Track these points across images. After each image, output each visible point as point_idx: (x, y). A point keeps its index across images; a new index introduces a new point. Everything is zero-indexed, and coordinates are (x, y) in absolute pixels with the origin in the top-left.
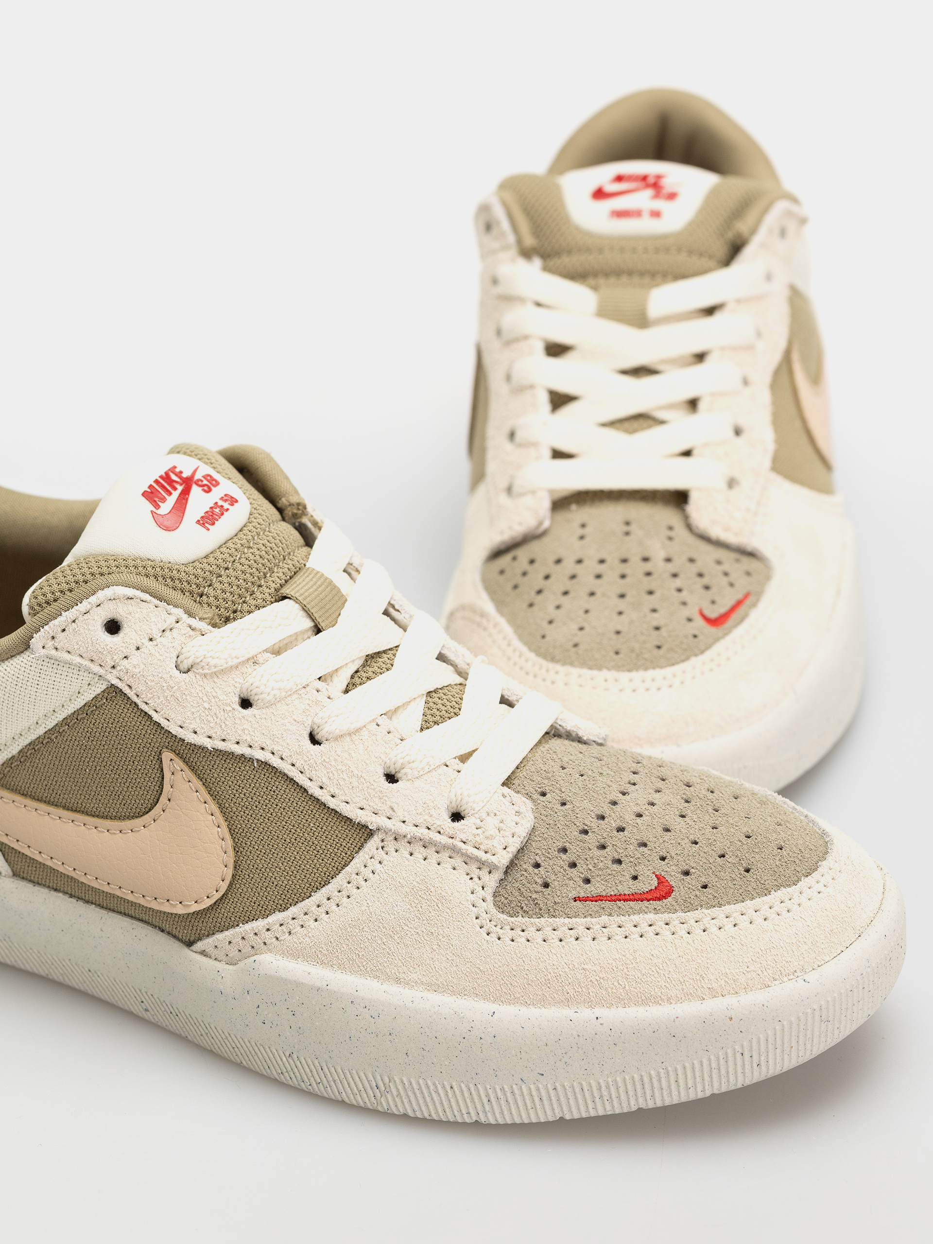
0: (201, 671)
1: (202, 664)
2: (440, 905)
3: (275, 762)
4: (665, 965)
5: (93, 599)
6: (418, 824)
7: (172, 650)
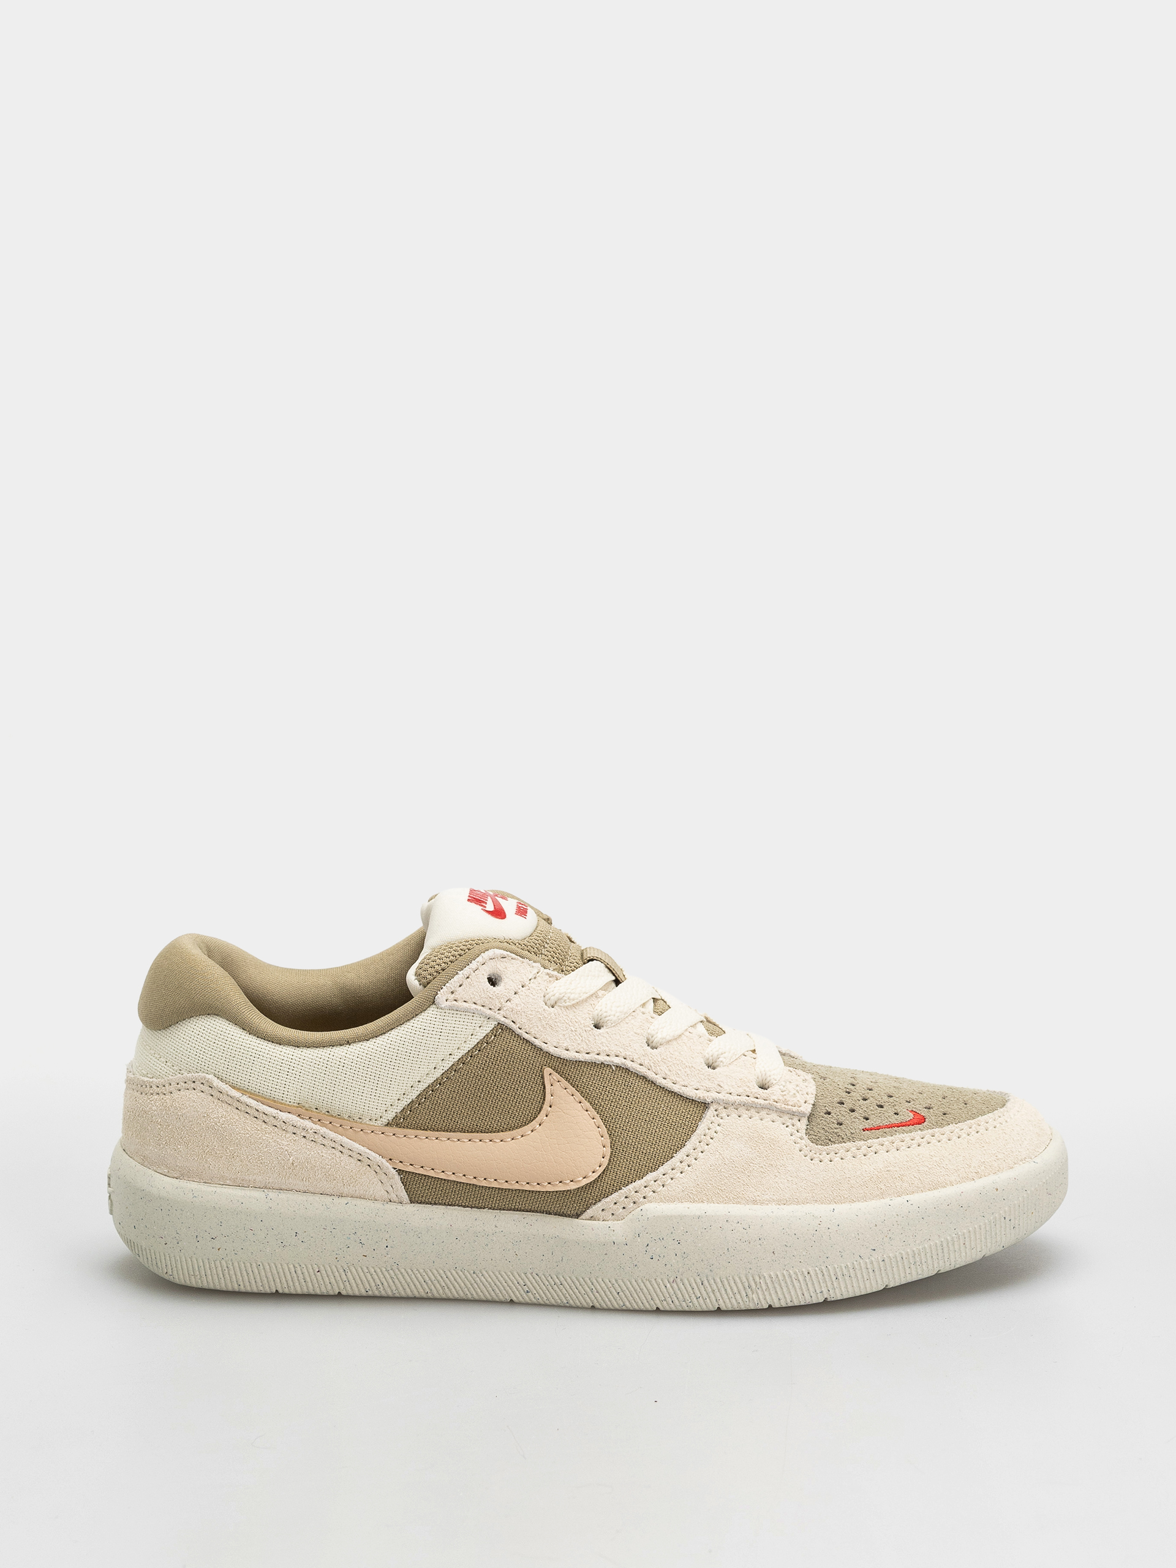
0: (564, 1003)
1: (565, 998)
2: (772, 1146)
3: (629, 1064)
4: (942, 1160)
5: (479, 959)
6: (740, 1094)
7: (540, 991)
